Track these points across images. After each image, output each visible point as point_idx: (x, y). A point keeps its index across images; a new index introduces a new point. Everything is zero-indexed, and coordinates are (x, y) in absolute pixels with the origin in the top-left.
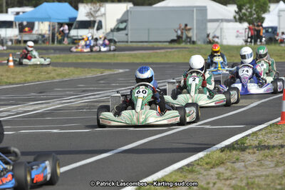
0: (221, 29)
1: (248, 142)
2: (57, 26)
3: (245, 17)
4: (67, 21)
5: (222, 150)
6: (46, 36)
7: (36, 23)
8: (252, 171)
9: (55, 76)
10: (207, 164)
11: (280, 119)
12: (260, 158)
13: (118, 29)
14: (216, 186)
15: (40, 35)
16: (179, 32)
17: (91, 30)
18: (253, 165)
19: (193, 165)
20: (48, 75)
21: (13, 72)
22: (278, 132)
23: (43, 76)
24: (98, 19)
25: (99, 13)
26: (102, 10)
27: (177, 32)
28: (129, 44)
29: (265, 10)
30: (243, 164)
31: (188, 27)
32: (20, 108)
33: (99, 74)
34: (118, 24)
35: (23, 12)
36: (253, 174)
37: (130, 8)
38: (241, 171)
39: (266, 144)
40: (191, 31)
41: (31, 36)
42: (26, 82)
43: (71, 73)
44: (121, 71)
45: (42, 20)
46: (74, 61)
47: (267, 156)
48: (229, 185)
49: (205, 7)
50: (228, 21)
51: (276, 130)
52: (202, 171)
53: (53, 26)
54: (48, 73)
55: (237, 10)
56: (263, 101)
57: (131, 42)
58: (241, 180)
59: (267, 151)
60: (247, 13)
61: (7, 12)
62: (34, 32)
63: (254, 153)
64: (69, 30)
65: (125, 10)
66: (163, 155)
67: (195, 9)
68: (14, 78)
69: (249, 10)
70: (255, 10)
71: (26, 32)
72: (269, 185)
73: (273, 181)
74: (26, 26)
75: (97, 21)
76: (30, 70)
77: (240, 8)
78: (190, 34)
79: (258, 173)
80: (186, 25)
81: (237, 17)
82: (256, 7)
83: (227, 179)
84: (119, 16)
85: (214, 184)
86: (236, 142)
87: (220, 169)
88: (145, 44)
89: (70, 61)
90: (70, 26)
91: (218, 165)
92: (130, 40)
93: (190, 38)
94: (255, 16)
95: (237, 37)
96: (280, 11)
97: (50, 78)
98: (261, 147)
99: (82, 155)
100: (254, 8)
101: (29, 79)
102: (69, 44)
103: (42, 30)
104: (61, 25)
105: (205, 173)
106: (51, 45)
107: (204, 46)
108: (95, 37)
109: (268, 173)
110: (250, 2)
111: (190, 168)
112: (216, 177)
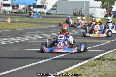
0: (95, 11)
1: (105, 57)
2: (28, 7)
3: (105, 7)
5: (95, 60)
7: (20, 5)
8: (107, 69)
9: (27, 27)
10: (89, 65)
12: (110, 64)
13: (53, 9)
17: (42, 9)
18: (108, 67)
21: (10, 24)
23: (22, 27)
24: (45, 5)
25: (45, 2)
26: (47, 1)
29: (113, 4)
30: (103, 66)
33: (45, 27)
34: (53, 7)
36: (108, 71)
37: (58, 1)
38: (103, 69)
39: (113, 58)
41: (17, 10)
43: (33, 26)
44: (54, 26)
45: (22, 4)
46: (35, 21)
47: (113, 63)
48: (98, 74)
49: (89, 2)
50: (98, 8)
53: (26, 7)
54: (24, 26)
58: (103, 73)
59: (113, 61)
60: (106, 5)
61: (8, 0)
63: (108, 62)
65: (56, 1)
66: (71, 61)
67: (85, 3)
68: (10, 27)
72: (114, 75)
76: (16, 24)
77: (103, 3)
79: (110, 70)
81: (102, 6)
83: (97, 72)
84: (54, 4)
85: (92, 74)
86: (101, 57)
87: (94, 68)
88: (64, 16)
89: (33, 21)
90: (34, 7)
91: (93, 66)
92: (57, 14)
94: (109, 6)
95: (101, 14)
98: (111, 60)
100: (109, 3)
101: (16, 28)
104: (30, 6)
105: (88, 69)
106: (25, 14)
108: (43, 12)
109: (114, 70)
110: (107, 1)
111: (82, 67)
112: (92, 71)
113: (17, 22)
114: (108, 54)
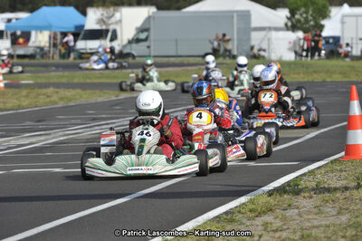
0: (269, 40)
1: (303, 184)
2: (59, 37)
3: (299, 25)
4: (73, 30)
5: (270, 193)
6: (46, 49)
7: (33, 33)
8: (308, 220)
9: (57, 99)
10: (250, 211)
11: (343, 153)
12: (318, 203)
13: (138, 41)
14: (262, 239)
15: (38, 47)
16: (216, 44)
17: (103, 42)
18: (309, 212)
19: (234, 213)
20: (48, 99)
21: (3, 95)
22: (341, 171)
23: (42, 100)
24: (111, 28)
25: (113, 20)
26: (117, 15)
27: (212, 43)
29: (325, 15)
30: (297, 211)
31: (227, 38)
32: (13, 141)
33: (114, 98)
34: (138, 33)
35: (17, 19)
36: (310, 225)
37: (153, 13)
38: (294, 220)
39: (326, 186)
41: (26, 49)
42: (20, 107)
43: (77, 97)
45: (40, 29)
46: (82, 81)
47: (327, 201)
48: (279, 238)
49: (249, 12)
50: (277, 29)
51: (338, 168)
52: (244, 221)
54: (48, 97)
55: (289, 15)
56: (323, 130)
57: (154, 57)
58: (295, 232)
59: (327, 194)
62: (30, 44)
63: (311, 197)
64: (75, 41)
65: (146, 16)
66: (194, 200)
67: (235, 15)
68: (4, 103)
69: (304, 15)
70: (312, 15)
71: (19, 44)
72: (330, 238)
73: (335, 233)
74: (21, 36)
75: (111, 30)
76: (24, 92)
77: (293, 13)
78: (229, 46)
79: (316, 223)
80: (224, 35)
81: (289, 24)
82: (314, 12)
83: (276, 231)
84: (139, 23)
85: (260, 237)
86: (288, 183)
87: (268, 218)
88: (172, 60)
89: (76, 81)
90: (76, 36)
91: (264, 213)
92: (152, 54)
93: (230, 51)
94: (312, 23)
95: (289, 49)
96: (344, 16)
97: (50, 102)
98: (319, 190)
100: (311, 13)
101: (24, 104)
102: (75, 59)
103: (40, 42)
104: (64, 35)
105: (248, 223)
106: (51, 61)
109: (328, 223)
110: (305, 6)
111: (229, 217)
112: (262, 228)
113: (27, 86)
114: (311, 172)
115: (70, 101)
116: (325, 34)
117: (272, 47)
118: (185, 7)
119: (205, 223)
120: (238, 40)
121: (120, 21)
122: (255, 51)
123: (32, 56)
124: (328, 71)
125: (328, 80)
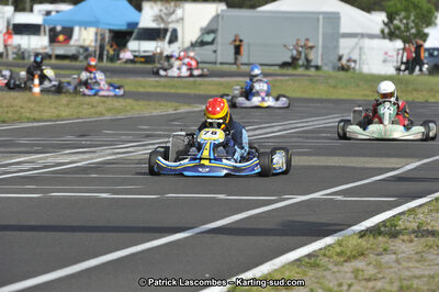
0: (361, 49)
1: (401, 224)
2: (108, 35)
3: (397, 32)
4: (124, 27)
5: (362, 234)
6: (91, 49)
7: (76, 29)
8: (408, 269)
9: (104, 112)
10: (338, 254)
12: (420, 248)
13: (202, 43)
14: (352, 289)
15: (82, 47)
17: (160, 43)
18: (409, 259)
19: (318, 256)
20: (92, 110)
21: (39, 102)
23: (86, 110)
24: (171, 27)
25: (173, 17)
26: (179, 12)
28: (219, 66)
29: (430, 22)
30: (394, 257)
31: (310, 44)
32: (50, 158)
33: (171, 111)
34: (203, 34)
35: (57, 12)
36: (410, 274)
37: (222, 11)
38: (391, 267)
39: (430, 228)
40: (314, 50)
41: (67, 48)
42: (59, 118)
43: (129, 108)
45: (85, 24)
46: (134, 89)
47: (431, 247)
48: (373, 288)
49: (338, 13)
50: (371, 36)
52: (330, 267)
53: (101, 35)
54: (93, 107)
55: (386, 20)
56: (426, 161)
57: (221, 63)
58: (391, 283)
59: (431, 239)
60: (402, 26)
61: (31, 10)
62: (72, 42)
63: (411, 241)
65: (214, 14)
66: (271, 238)
67: (321, 17)
68: (40, 112)
69: (405, 21)
70: (413, 21)
71: (59, 42)
76: (65, 100)
77: (391, 17)
79: (417, 272)
81: (386, 31)
82: (415, 16)
83: (369, 280)
84: (204, 23)
85: (350, 286)
86: (383, 223)
87: (359, 264)
90: (128, 35)
91: (355, 257)
92: (219, 60)
94: (413, 31)
95: (385, 61)
97: (96, 113)
98: (421, 232)
99: (146, 235)
100: (412, 18)
101: (64, 114)
103: (84, 40)
104: (114, 33)
105: (335, 269)
107: (333, 73)
108: (165, 54)
109: (432, 273)
110: (406, 9)
111: (312, 260)
112: (352, 276)
114: (412, 211)
115: (119, 113)
116: (428, 44)
117: (364, 57)
118: (260, 6)
119: (283, 267)
120: (324, 47)
121: (182, 19)
122: (344, 61)
123: (74, 57)
124: (431, 90)
125: (432, 100)
